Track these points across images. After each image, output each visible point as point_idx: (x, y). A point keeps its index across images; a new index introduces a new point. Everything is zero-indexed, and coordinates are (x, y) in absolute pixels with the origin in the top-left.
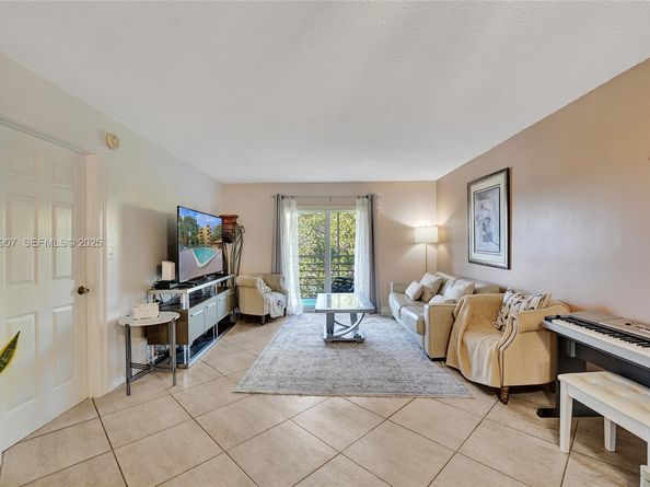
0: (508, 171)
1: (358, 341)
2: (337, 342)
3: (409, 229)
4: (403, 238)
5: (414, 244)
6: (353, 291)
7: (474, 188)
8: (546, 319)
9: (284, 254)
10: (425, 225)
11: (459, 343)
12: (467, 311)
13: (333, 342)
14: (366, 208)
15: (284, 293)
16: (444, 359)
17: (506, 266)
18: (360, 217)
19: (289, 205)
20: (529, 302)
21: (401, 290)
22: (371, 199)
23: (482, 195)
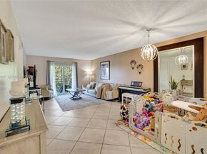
0: (109, 61)
4: (83, 74)
7: (102, 64)
10: (89, 71)
15: (52, 90)
16: (100, 98)
17: (109, 79)
18: (73, 68)
19: (52, 64)
21: (85, 87)
22: (76, 64)
23: (103, 65)
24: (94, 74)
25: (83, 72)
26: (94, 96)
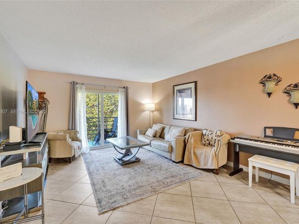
0: (196, 82)
1: (137, 161)
2: (128, 164)
3: (142, 104)
4: (139, 108)
5: (144, 111)
6: (116, 137)
7: (176, 88)
8: (232, 139)
9: (77, 118)
10: (149, 103)
11: (192, 153)
12: (192, 139)
13: (126, 164)
14: (124, 94)
15: (80, 141)
16: (182, 162)
17: (194, 120)
18: (120, 98)
19: (81, 88)
20: (216, 133)
21: (144, 133)
22: (126, 89)
23: (180, 91)
24: (159, 110)
25: (138, 105)
26: (167, 155)
